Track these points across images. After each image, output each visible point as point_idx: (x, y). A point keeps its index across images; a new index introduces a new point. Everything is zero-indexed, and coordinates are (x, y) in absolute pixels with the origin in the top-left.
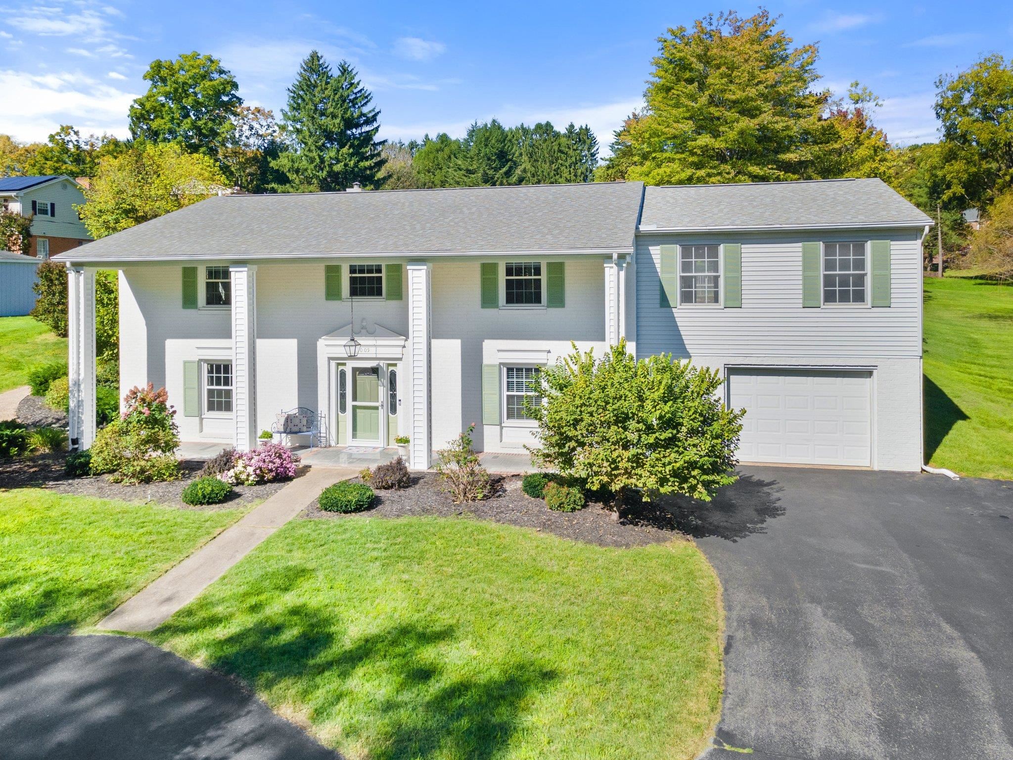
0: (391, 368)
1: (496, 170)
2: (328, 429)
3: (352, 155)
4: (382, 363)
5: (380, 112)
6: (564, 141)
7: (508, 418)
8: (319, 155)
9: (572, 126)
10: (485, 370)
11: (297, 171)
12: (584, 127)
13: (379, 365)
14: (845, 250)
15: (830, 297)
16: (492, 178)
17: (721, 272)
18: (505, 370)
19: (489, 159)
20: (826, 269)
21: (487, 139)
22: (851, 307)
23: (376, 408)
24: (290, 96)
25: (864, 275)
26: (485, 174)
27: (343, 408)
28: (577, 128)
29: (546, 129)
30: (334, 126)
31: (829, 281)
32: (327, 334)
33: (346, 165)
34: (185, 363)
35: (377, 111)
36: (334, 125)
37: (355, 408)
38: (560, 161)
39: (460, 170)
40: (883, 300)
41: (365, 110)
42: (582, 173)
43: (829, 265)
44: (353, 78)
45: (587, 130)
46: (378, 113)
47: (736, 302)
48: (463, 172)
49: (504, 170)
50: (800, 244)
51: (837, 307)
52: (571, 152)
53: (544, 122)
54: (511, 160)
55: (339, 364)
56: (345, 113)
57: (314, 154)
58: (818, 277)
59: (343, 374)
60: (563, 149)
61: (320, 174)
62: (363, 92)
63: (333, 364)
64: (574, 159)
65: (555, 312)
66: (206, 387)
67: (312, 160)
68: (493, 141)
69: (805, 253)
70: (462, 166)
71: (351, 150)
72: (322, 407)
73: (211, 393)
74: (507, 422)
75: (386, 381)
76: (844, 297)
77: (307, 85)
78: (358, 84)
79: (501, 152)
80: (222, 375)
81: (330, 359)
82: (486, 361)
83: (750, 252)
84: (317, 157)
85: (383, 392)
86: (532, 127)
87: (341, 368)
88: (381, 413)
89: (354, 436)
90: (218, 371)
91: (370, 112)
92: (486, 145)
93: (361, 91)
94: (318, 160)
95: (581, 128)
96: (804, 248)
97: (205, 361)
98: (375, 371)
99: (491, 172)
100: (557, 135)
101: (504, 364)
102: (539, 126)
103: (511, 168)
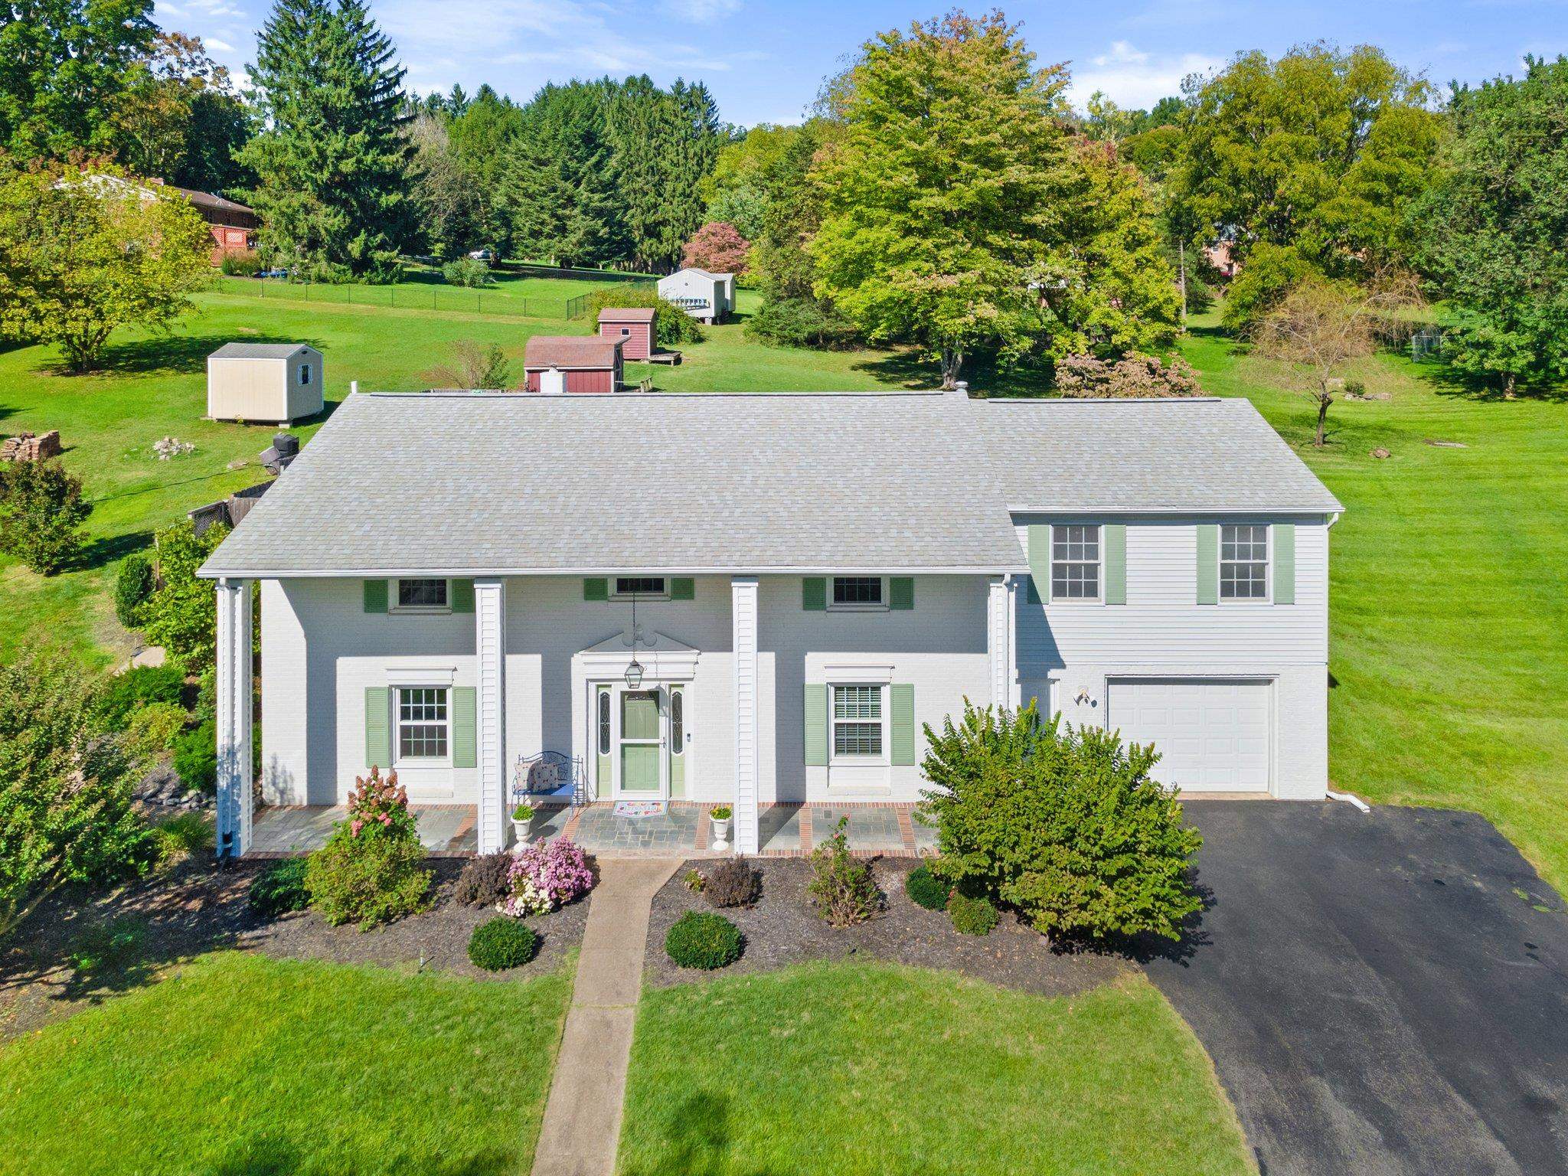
0: (674, 690)
1: (581, 160)
2: (586, 778)
3: (368, 146)
4: (664, 685)
5: (406, 71)
6: (668, 104)
7: (837, 752)
8: (317, 147)
9: (680, 83)
10: (807, 692)
11: (277, 170)
12: (697, 85)
13: (659, 687)
14: (1244, 536)
15: (1227, 591)
16: (576, 173)
17: (1102, 559)
18: (832, 690)
19: (570, 144)
20: (1224, 557)
21: (567, 114)
22: (1250, 603)
23: (657, 746)
24: (261, 45)
25: (1264, 565)
26: (565, 167)
27: (605, 745)
28: (687, 85)
29: (642, 85)
30: (339, 97)
31: (1226, 571)
32: (586, 648)
33: (359, 161)
34: (368, 690)
35: (401, 69)
36: (341, 97)
37: (623, 746)
38: (662, 135)
39: (526, 157)
40: (1286, 597)
41: (383, 68)
42: (695, 154)
43: (1227, 552)
44: (362, 16)
45: (702, 90)
46: (402, 73)
47: (1118, 598)
48: (530, 162)
49: (594, 160)
50: (1194, 527)
51: (1236, 603)
52: (678, 122)
53: (638, 76)
54: (602, 145)
55: (598, 687)
56: (356, 77)
57: (309, 143)
58: (1215, 566)
59: (605, 701)
60: (666, 117)
61: (317, 176)
62: (378, 39)
63: (593, 686)
64: (683, 132)
65: (898, 615)
66: (399, 723)
67: (305, 154)
68: (577, 117)
69: (1199, 536)
70: (530, 153)
71: (368, 138)
72: (578, 750)
73: (405, 731)
74: (837, 760)
75: (666, 709)
76: (1243, 591)
77: (292, 29)
78: (371, 25)
79: (588, 132)
80: (424, 705)
81: (588, 681)
82: (809, 680)
83: (1134, 533)
84: (314, 151)
85: (664, 723)
86: (621, 81)
87: (602, 691)
88: (663, 752)
89: (623, 787)
90: (418, 700)
91: (391, 71)
92: (566, 124)
93: (373, 37)
94: (315, 155)
95: (693, 87)
96: (1198, 531)
97: (397, 687)
98: (654, 695)
99: (573, 164)
100: (658, 96)
101: (831, 684)
102: (631, 81)
103: (602, 157)
